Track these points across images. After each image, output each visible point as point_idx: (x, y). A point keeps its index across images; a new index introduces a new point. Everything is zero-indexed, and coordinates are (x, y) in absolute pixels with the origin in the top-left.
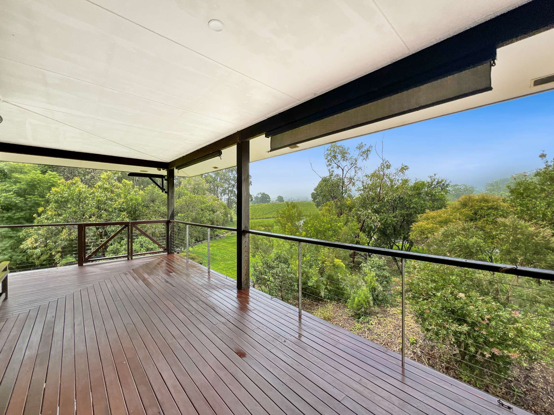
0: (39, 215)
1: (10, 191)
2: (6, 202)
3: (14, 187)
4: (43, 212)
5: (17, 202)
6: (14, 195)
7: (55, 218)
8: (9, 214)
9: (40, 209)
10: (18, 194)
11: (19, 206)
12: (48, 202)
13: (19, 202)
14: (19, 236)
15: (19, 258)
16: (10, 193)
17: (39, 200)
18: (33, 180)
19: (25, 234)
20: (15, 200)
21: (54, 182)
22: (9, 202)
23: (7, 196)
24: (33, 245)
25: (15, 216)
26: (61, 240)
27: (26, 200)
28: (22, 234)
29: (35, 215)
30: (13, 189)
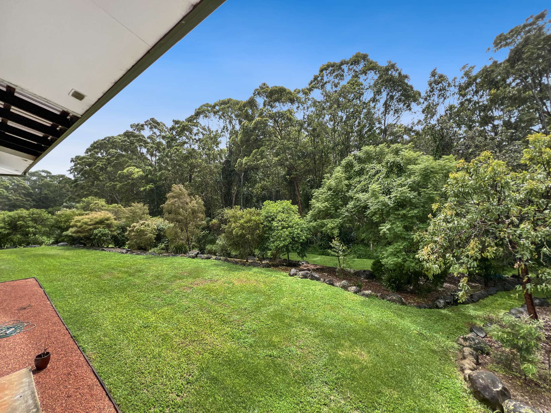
0: (434, 215)
1: (405, 185)
2: (402, 198)
3: (409, 180)
4: (439, 210)
5: (411, 197)
6: (408, 190)
7: (457, 220)
8: (404, 212)
9: (435, 206)
10: (412, 188)
11: (413, 202)
12: (445, 196)
13: (413, 198)
14: (413, 239)
15: (412, 265)
16: (405, 188)
17: (434, 194)
18: (426, 169)
19: (419, 238)
20: (409, 195)
21: (451, 168)
22: (404, 198)
23: (402, 190)
24: (430, 256)
25: (409, 214)
27: (419, 194)
28: (416, 238)
29: (430, 216)
30: (408, 183)
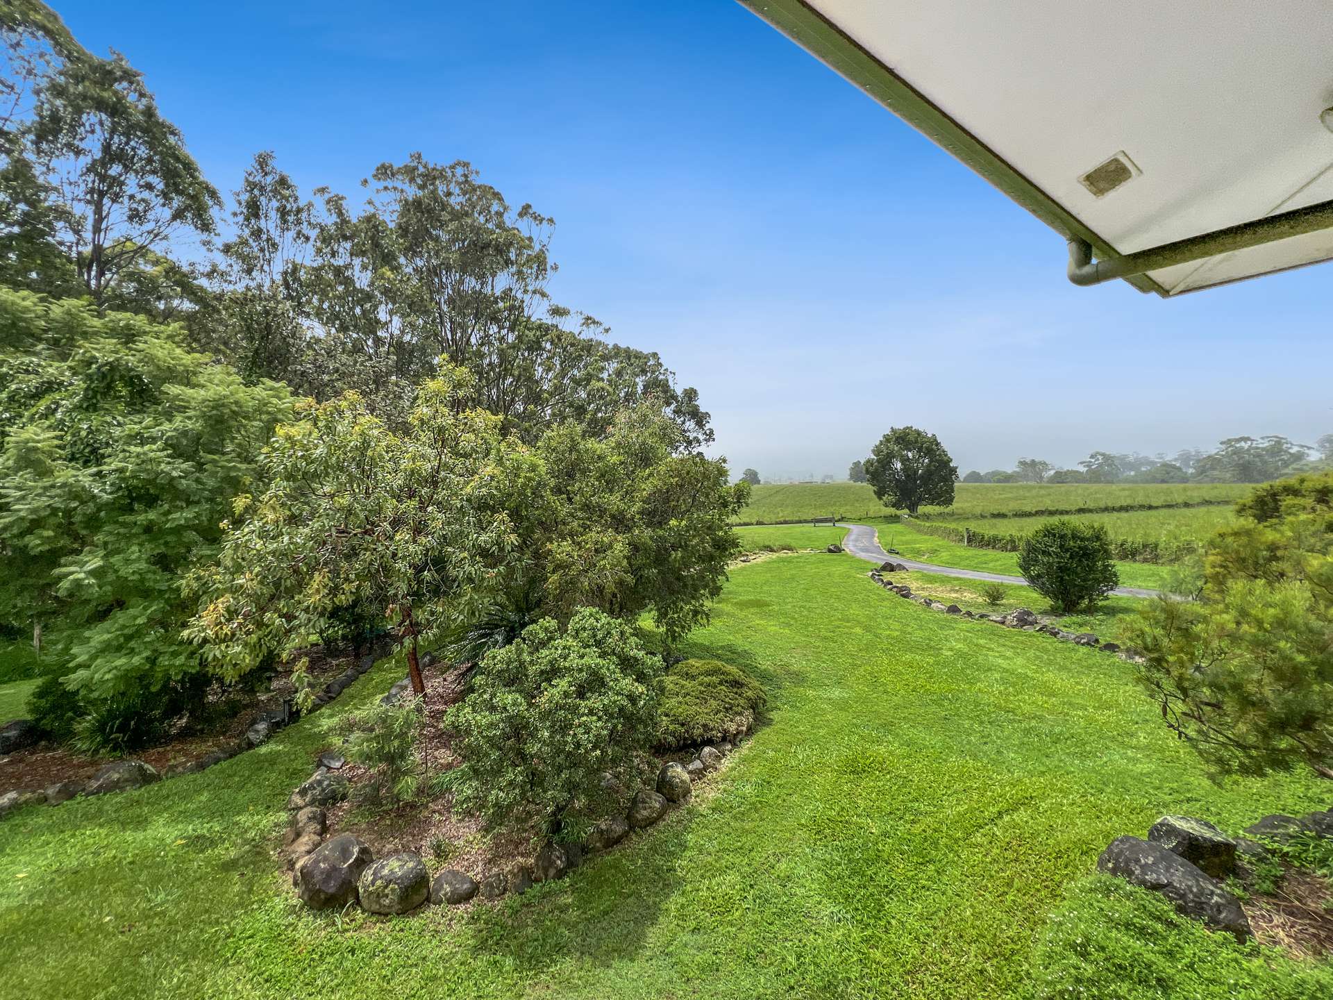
0: (238, 522)
1: (154, 440)
2: (143, 476)
3: (166, 426)
4: (251, 510)
5: (175, 474)
6: (165, 453)
7: (289, 534)
8: (152, 515)
9: (240, 503)
10: (177, 449)
11: (180, 487)
12: (263, 476)
13: (180, 477)
14: (178, 589)
15: (177, 663)
16: (154, 447)
17: (239, 470)
18: (218, 404)
19: (195, 585)
20: (168, 468)
21: (280, 410)
22: (152, 476)
23: (145, 454)
24: (221, 628)
25: (168, 521)
26: (307, 610)
27: (200, 466)
28: (188, 585)
29: (224, 524)
30: (163, 434)
